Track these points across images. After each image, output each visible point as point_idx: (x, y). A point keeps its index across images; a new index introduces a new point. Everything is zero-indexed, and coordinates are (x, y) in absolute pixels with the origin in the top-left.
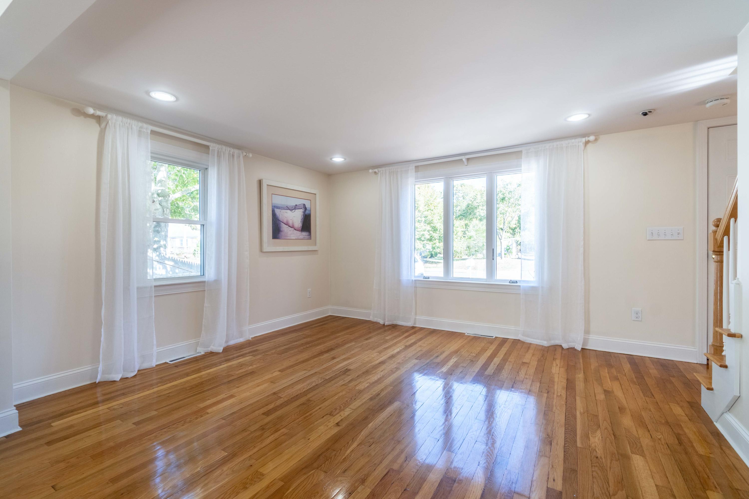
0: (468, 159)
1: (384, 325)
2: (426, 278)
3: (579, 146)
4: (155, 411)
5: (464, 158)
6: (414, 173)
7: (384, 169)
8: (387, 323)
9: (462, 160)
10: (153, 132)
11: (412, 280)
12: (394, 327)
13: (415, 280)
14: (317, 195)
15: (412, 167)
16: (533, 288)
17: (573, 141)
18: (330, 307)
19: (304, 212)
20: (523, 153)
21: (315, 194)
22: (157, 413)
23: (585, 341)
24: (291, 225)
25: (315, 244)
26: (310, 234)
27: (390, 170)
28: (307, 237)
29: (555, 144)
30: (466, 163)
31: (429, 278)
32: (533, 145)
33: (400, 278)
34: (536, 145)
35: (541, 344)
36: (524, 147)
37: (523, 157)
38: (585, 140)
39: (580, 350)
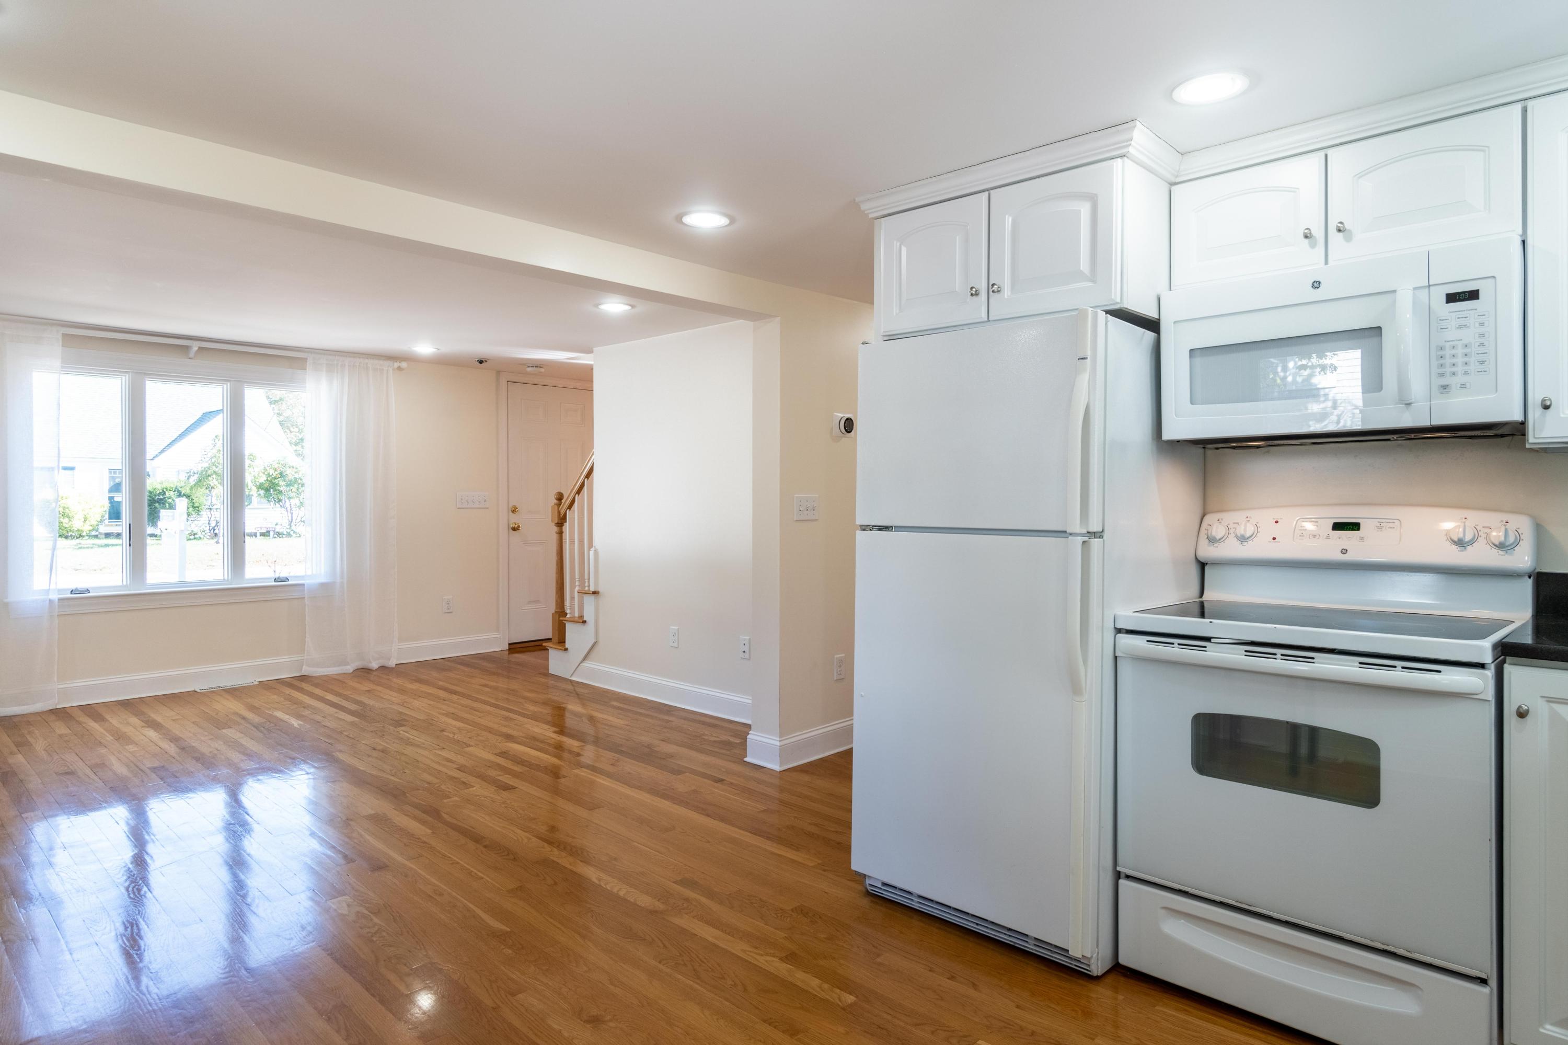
3: (387, 370)
5: (195, 346)
15: (54, 334)
16: (323, 585)
17: (381, 362)
20: (308, 363)
32: (324, 354)
33: (5, 600)
34: (330, 355)
35: (340, 672)
36: (311, 353)
37: (307, 369)
38: (396, 365)
39: (394, 666)
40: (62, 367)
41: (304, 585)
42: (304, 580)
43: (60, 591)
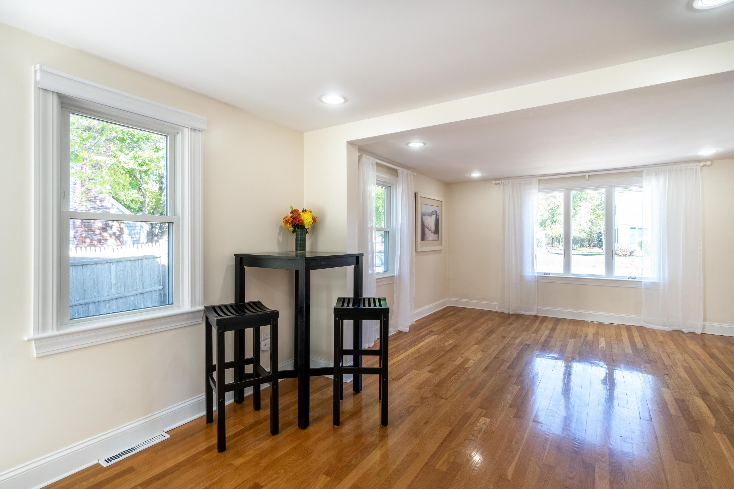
0: (589, 176)
1: (509, 314)
2: (547, 274)
3: (696, 168)
4: (429, 366)
5: (587, 175)
6: (538, 185)
7: (507, 181)
8: (511, 313)
9: (586, 176)
10: (377, 164)
11: (535, 276)
12: (518, 316)
13: (538, 276)
14: (443, 202)
15: (536, 180)
16: (653, 283)
17: (692, 164)
18: (448, 299)
19: (436, 217)
20: (644, 173)
21: (441, 201)
22: (432, 367)
23: (704, 327)
24: (430, 229)
25: (441, 244)
26: (439, 237)
27: (513, 182)
28: (437, 238)
29: (674, 167)
30: (587, 179)
31: (549, 274)
32: (653, 167)
33: (522, 274)
34: (656, 166)
35: (663, 329)
36: (645, 167)
37: (644, 176)
38: (702, 164)
39: (700, 334)
40: (539, 192)
41: (641, 282)
42: (642, 279)
43: (538, 273)
